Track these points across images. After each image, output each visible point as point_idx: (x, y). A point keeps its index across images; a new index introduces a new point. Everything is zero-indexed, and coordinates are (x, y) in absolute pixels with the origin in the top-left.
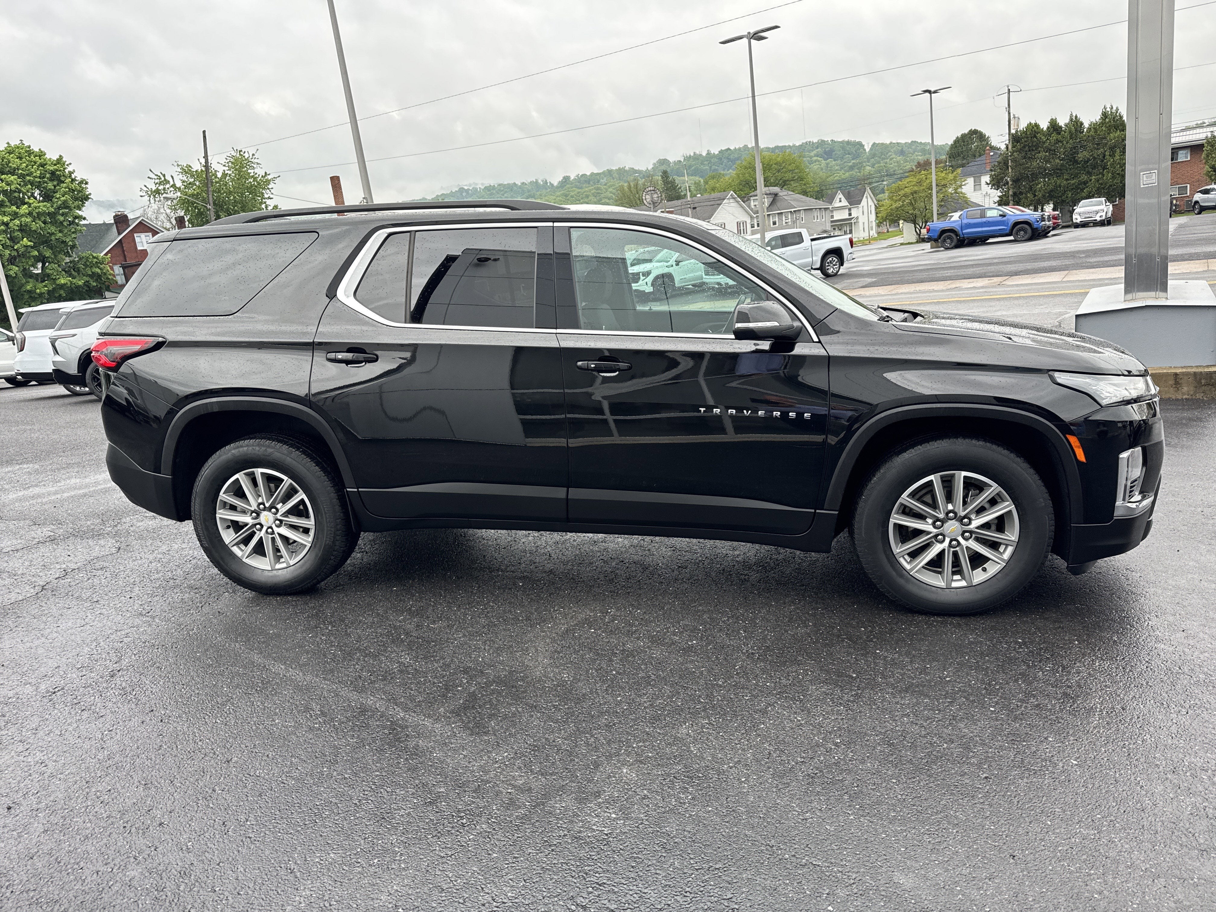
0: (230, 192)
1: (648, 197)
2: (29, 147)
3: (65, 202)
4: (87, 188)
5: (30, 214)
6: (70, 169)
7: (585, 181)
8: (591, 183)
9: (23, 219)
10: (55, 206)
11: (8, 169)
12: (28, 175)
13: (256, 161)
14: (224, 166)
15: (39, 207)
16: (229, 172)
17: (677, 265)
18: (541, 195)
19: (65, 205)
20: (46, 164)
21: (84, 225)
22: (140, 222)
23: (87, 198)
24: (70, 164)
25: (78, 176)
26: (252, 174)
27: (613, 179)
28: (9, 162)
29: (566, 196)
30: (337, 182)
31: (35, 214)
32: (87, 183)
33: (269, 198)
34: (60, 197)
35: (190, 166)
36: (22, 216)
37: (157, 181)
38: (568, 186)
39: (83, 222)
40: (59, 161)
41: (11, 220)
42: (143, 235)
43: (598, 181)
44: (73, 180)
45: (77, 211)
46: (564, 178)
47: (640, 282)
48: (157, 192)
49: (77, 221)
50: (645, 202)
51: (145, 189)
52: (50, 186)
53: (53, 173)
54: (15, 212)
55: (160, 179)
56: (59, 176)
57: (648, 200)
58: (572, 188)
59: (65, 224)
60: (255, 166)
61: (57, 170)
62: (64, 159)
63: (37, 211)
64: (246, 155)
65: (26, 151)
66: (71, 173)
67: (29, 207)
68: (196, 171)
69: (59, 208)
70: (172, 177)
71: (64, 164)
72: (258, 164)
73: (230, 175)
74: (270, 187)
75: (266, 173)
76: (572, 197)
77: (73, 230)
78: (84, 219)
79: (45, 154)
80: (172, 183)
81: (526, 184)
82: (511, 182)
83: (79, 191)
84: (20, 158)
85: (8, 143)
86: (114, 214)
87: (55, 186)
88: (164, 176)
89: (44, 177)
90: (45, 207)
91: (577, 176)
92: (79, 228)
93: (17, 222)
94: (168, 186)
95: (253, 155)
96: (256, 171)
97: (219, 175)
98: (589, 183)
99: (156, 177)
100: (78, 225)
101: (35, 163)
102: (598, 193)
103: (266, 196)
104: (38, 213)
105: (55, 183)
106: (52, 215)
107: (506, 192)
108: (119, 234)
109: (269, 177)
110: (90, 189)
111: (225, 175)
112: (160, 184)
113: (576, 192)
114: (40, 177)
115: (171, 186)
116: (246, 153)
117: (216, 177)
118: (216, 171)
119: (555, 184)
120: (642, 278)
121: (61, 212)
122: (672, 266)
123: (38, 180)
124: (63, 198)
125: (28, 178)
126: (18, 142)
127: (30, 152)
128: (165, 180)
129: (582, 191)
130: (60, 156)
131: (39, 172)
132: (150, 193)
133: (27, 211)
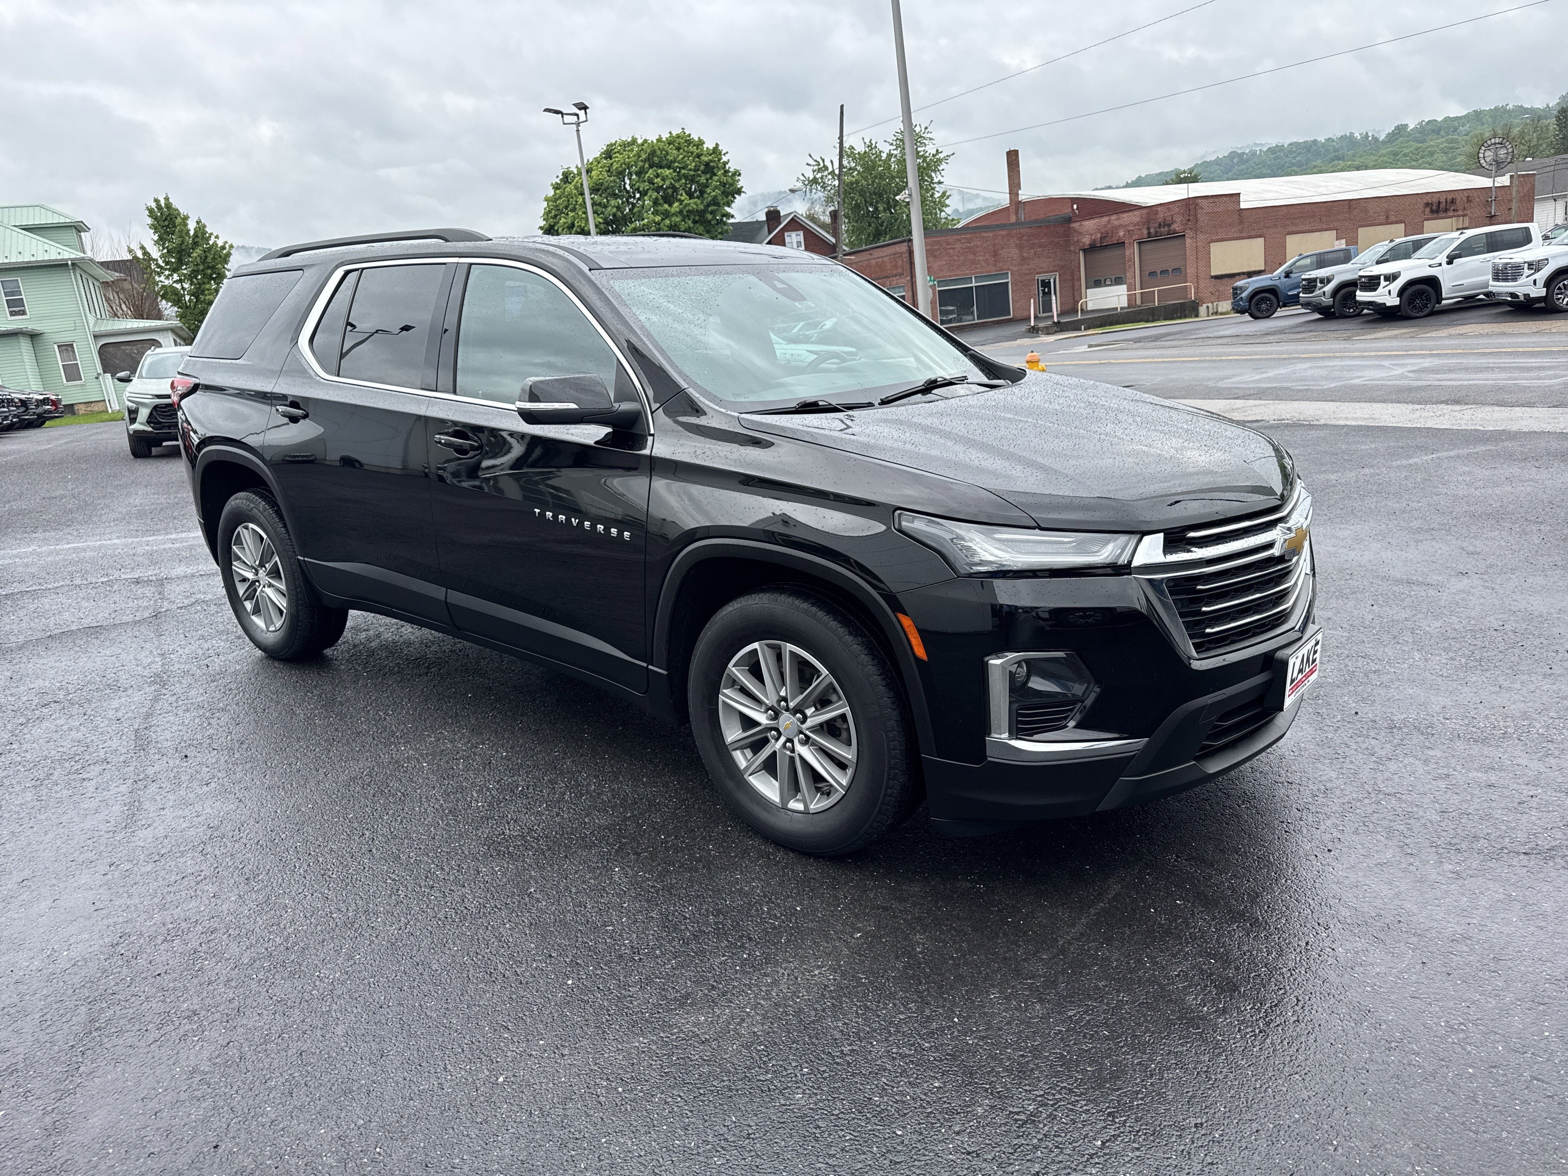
0: (893, 178)
1: (1488, 153)
2: (689, 135)
3: (715, 197)
4: (739, 180)
5: (681, 212)
6: (724, 159)
7: (1433, 131)
8: (1442, 133)
9: (673, 219)
10: (705, 202)
11: (665, 162)
12: (683, 168)
13: (929, 135)
14: (892, 144)
15: (689, 204)
16: (895, 152)
17: (1450, 262)
18: (1354, 156)
19: (715, 202)
20: (702, 155)
21: (731, 224)
22: (792, 219)
23: (739, 191)
24: (727, 153)
25: (732, 167)
26: (921, 154)
27: (1483, 124)
28: (667, 154)
29: (1395, 154)
30: (1014, 158)
31: (685, 213)
32: (739, 175)
33: (940, 183)
34: (712, 193)
35: (853, 148)
36: (673, 214)
37: (816, 168)
38: (1401, 139)
39: (731, 221)
40: (716, 151)
41: (662, 220)
42: (793, 234)
43: (1456, 130)
44: (726, 172)
45: (726, 208)
46: (1397, 128)
47: (1380, 290)
48: (815, 181)
49: (725, 219)
50: (1482, 161)
51: (802, 178)
52: (703, 180)
53: (707, 164)
54: (666, 210)
55: (819, 165)
56: (713, 168)
57: (1488, 159)
58: (1408, 142)
59: (713, 222)
60: (927, 142)
61: (711, 161)
62: (720, 148)
63: (687, 209)
64: (917, 129)
65: (686, 141)
66: (725, 163)
67: (681, 204)
68: (859, 153)
69: (708, 205)
70: (832, 162)
71: (720, 153)
72: (930, 139)
73: (896, 156)
74: (940, 168)
75: (937, 151)
76: (1405, 155)
77: (720, 230)
78: (733, 216)
79: (704, 143)
80: (830, 170)
81: (1333, 141)
82: (1310, 138)
83: (731, 185)
84: (678, 149)
85: (670, 133)
86: (766, 210)
87: (707, 180)
88: (823, 161)
89: (698, 170)
90: (694, 204)
91: (1421, 124)
92: (725, 227)
93: (667, 222)
94: (826, 173)
95: (926, 128)
96: (927, 148)
97: (884, 156)
98: (1438, 134)
99: (815, 163)
100: (725, 224)
101: (692, 153)
102: (1451, 148)
103: (936, 180)
104: (688, 211)
105: (708, 176)
106: (701, 213)
107: (1300, 154)
108: (770, 233)
109: (941, 156)
110: (742, 182)
111: (890, 155)
112: (819, 170)
113: (1414, 148)
114: (695, 170)
115: (829, 174)
116: (918, 126)
117: (880, 160)
118: (880, 152)
119: (1382, 137)
120: (1383, 283)
121: (710, 209)
122: (1440, 265)
123: (692, 173)
124: (713, 194)
125: (683, 171)
126: (679, 131)
127: (689, 142)
128: (824, 166)
129: (1424, 145)
130: (717, 144)
131: (694, 164)
132: (806, 183)
133: (677, 209)
